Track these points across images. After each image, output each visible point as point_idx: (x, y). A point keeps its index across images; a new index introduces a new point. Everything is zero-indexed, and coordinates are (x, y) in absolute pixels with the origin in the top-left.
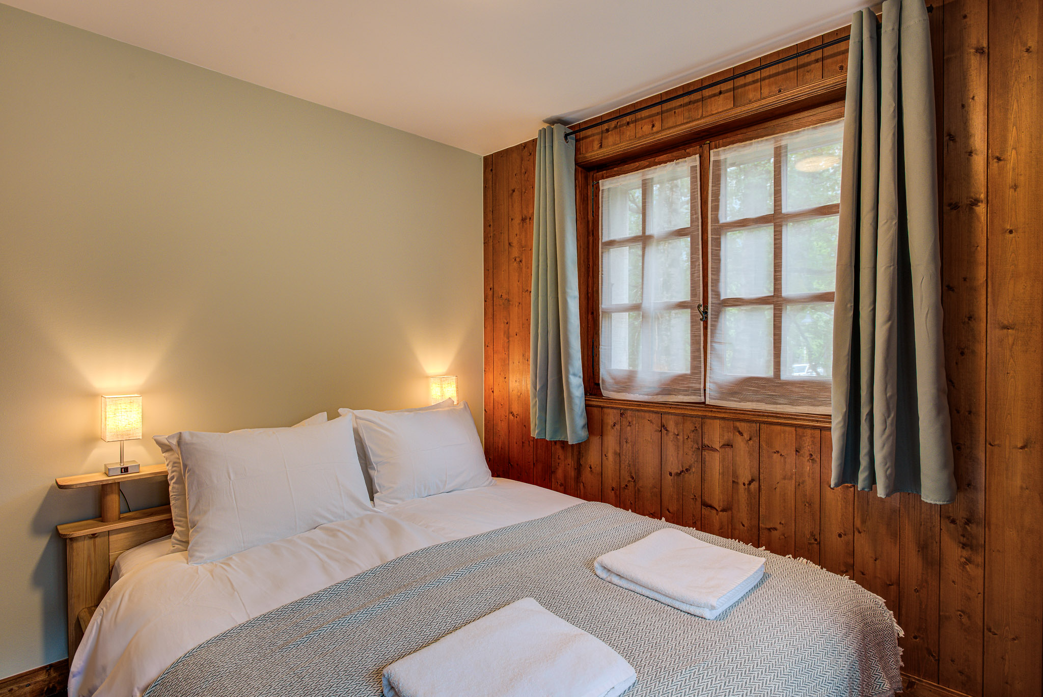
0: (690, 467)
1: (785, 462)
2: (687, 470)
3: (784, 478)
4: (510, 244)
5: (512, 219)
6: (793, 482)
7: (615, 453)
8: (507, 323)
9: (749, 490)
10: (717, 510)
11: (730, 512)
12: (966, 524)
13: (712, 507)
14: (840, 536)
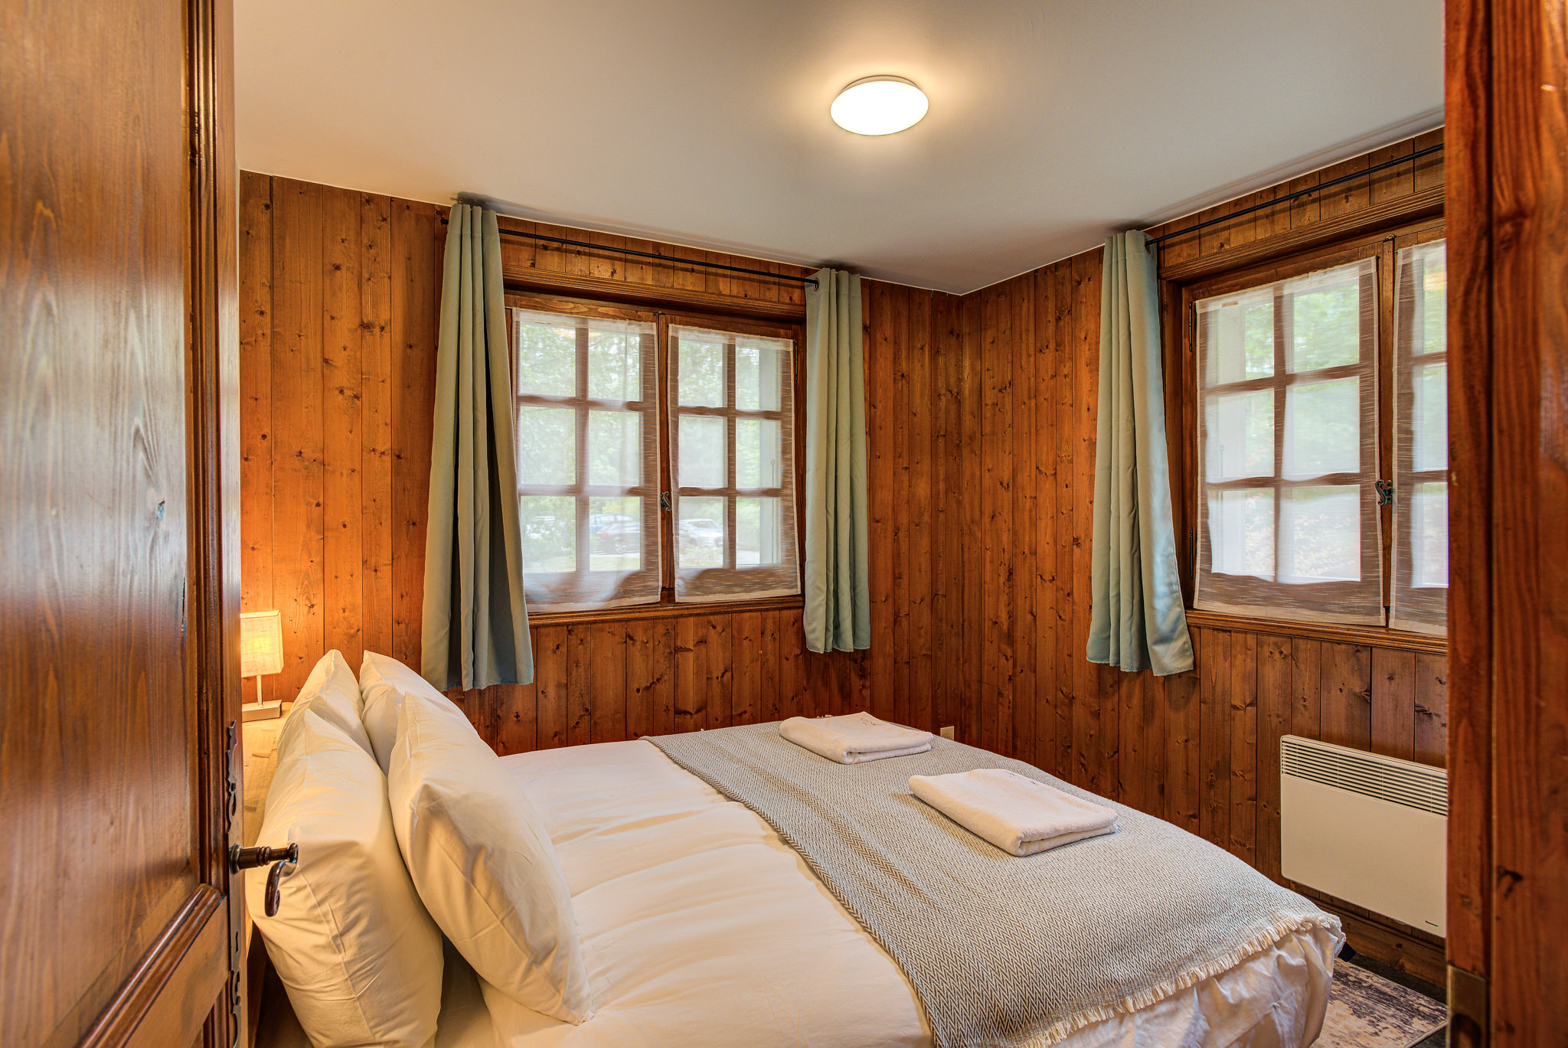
0: (662, 675)
1: (753, 646)
2: (658, 680)
3: (752, 662)
4: (326, 361)
5: (332, 318)
6: (759, 662)
7: (559, 685)
8: (318, 505)
9: (722, 683)
10: (691, 714)
11: (704, 712)
12: (862, 661)
13: (686, 712)
14: (793, 699)
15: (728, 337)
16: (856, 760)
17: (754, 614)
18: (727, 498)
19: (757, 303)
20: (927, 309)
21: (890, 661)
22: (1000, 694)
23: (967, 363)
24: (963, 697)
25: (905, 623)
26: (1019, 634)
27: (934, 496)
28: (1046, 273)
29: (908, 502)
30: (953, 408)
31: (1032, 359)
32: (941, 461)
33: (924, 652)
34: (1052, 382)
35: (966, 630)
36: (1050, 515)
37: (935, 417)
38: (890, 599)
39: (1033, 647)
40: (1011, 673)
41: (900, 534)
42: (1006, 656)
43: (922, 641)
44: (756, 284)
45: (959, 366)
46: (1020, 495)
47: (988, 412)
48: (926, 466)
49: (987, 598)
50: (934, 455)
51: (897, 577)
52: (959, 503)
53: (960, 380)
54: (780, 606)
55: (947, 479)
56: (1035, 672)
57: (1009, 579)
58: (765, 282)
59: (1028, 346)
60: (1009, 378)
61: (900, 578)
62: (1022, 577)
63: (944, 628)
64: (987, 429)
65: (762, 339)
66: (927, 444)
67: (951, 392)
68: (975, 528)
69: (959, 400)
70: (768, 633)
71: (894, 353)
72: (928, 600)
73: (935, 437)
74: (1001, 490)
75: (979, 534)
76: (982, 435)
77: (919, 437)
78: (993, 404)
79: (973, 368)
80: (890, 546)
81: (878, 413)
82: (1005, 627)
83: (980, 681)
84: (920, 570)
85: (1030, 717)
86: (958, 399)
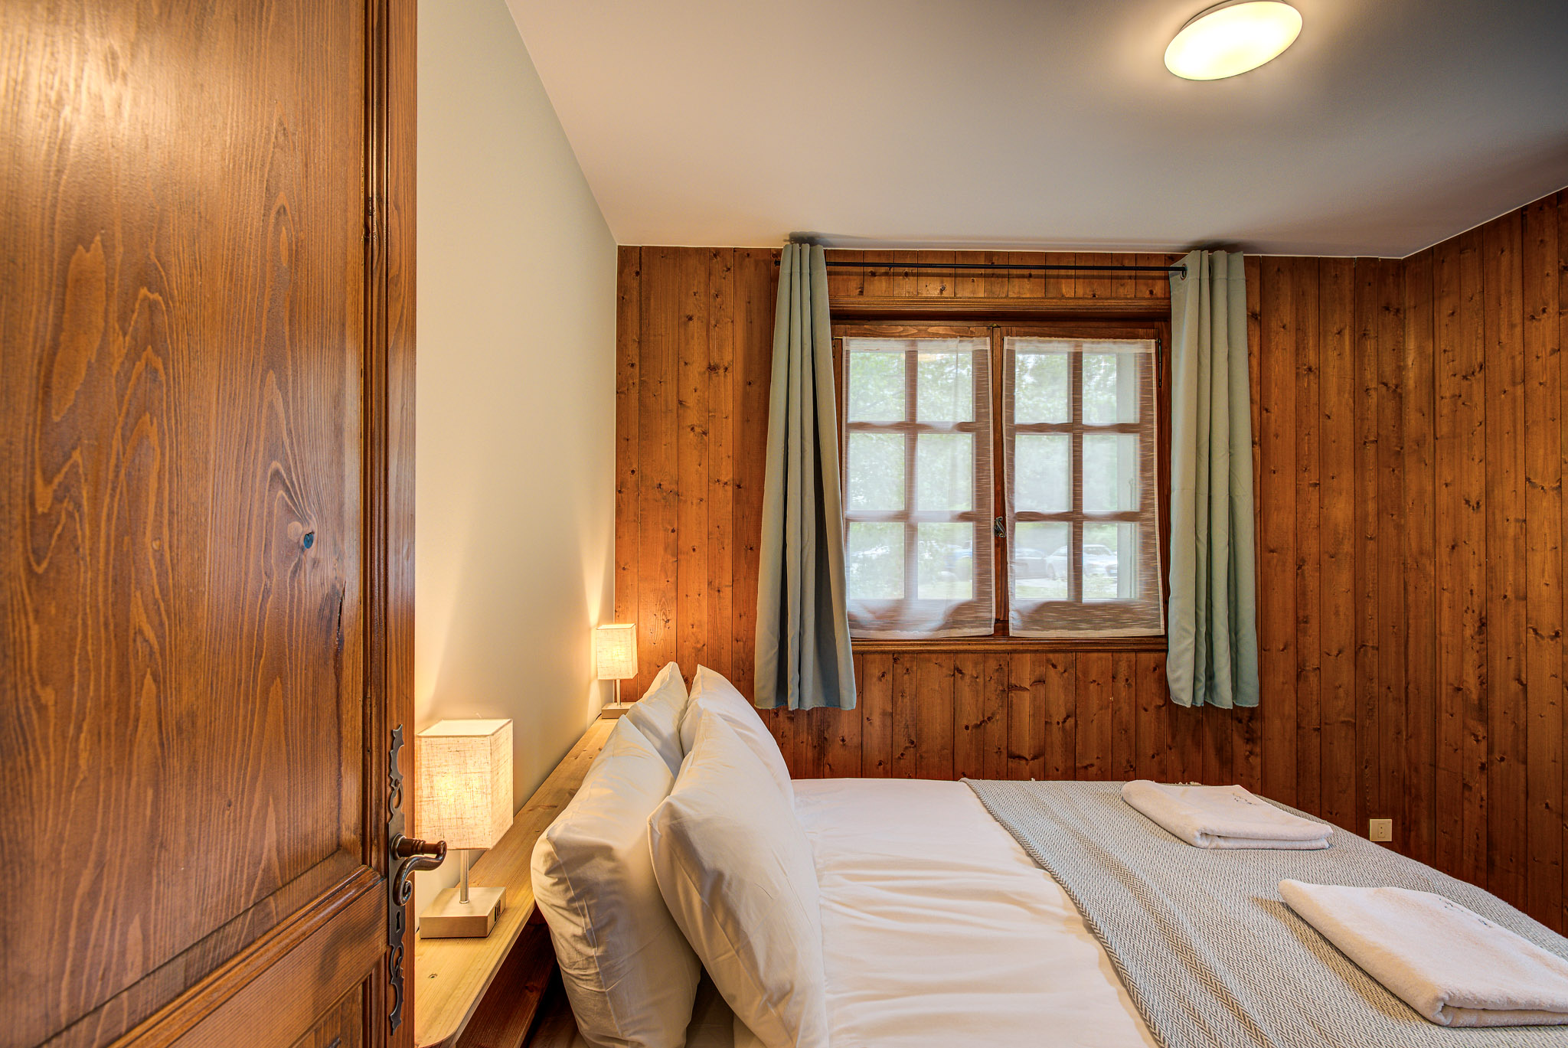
0: (993, 714)
1: (1102, 691)
2: (989, 719)
3: (1101, 709)
4: (680, 402)
5: (686, 364)
6: (1110, 710)
7: (884, 714)
8: (673, 531)
9: (1064, 729)
10: (1027, 760)
11: (1041, 759)
12: (1249, 721)
13: (1020, 757)
14: (1153, 757)
15: (1073, 344)
17: (1104, 655)
18: (1071, 523)
19: (1107, 303)
20: (1347, 284)
21: (1291, 725)
22: (1466, 786)
23: (1411, 345)
24: (1407, 783)
25: (1313, 679)
26: (1497, 706)
27: (1359, 519)
28: (1541, 209)
29: (1319, 526)
30: (1390, 406)
31: (1518, 330)
32: (1371, 474)
33: (1342, 718)
34: (1554, 359)
35: (1411, 695)
36: (1549, 546)
37: (1359, 418)
38: (1292, 648)
39: (1521, 727)
40: (1484, 760)
41: (1305, 567)
42: (1476, 736)
43: (1340, 704)
44: (1106, 281)
45: (1399, 351)
46: (1498, 516)
47: (1445, 408)
48: (1346, 479)
49: (1444, 655)
50: (1359, 466)
51: (1301, 622)
52: (1400, 528)
53: (1400, 369)
54: (1135, 647)
55: (1379, 497)
56: (1525, 762)
57: (1480, 632)
58: (1117, 278)
59: (1510, 313)
60: (1480, 359)
61: (1306, 622)
62: (1503, 628)
63: (1376, 689)
64: (1444, 429)
65: (1114, 342)
66: (1348, 454)
67: (1386, 385)
68: (1425, 561)
69: (1400, 396)
70: (1121, 677)
71: (1297, 343)
72: (1349, 652)
73: (1360, 443)
74: (1466, 512)
75: (1431, 569)
76: (1436, 438)
77: (1334, 445)
78: (1454, 396)
79: (1421, 350)
80: (1290, 582)
81: (1273, 418)
82: (1474, 696)
83: (1434, 765)
84: (1337, 613)
85: (1517, 824)
86: (1397, 393)
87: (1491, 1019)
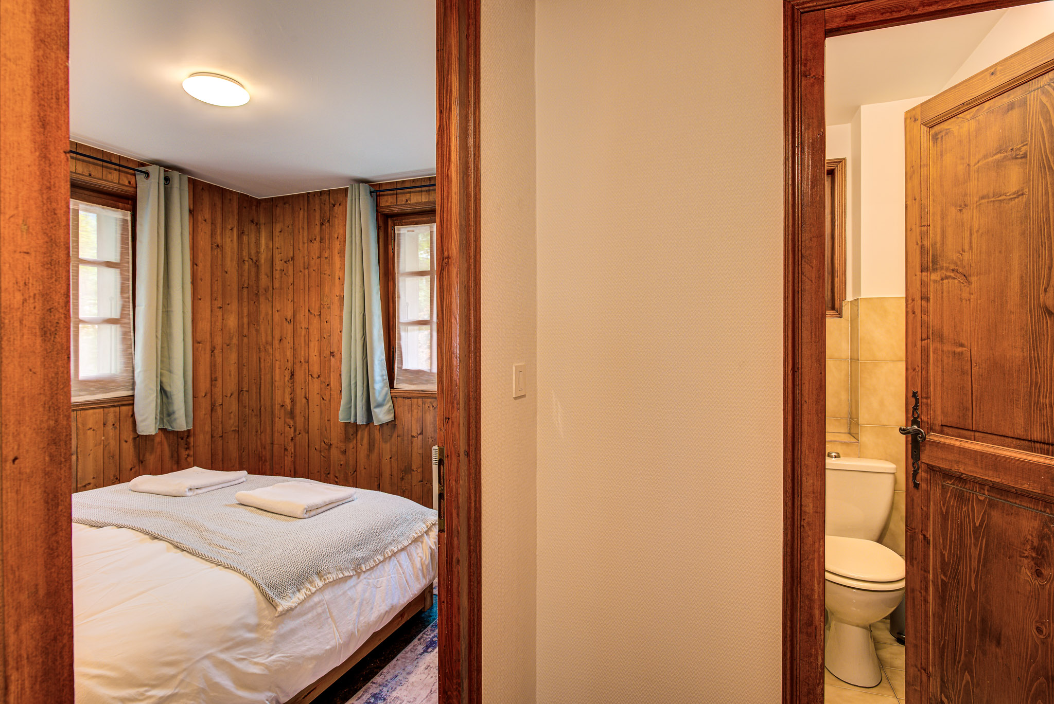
1: (96, 434)
3: (96, 446)
6: (102, 446)
12: (187, 437)
14: (131, 469)
16: (195, 493)
17: (96, 410)
19: (100, 182)
20: (235, 204)
21: (208, 437)
22: (286, 449)
23: (263, 241)
24: (261, 455)
25: (219, 410)
26: (298, 411)
27: (240, 326)
28: (314, 196)
29: (222, 329)
30: (253, 270)
31: (306, 245)
32: (245, 304)
33: (233, 429)
34: (319, 260)
35: (262, 412)
36: (316, 339)
37: (240, 275)
38: (209, 395)
39: (307, 418)
40: (293, 436)
41: (216, 351)
42: (289, 426)
43: (232, 421)
44: (99, 167)
45: (258, 243)
46: (298, 327)
47: (277, 275)
48: (234, 306)
49: (277, 391)
50: (240, 300)
51: (213, 380)
52: (257, 331)
53: (258, 253)
54: (120, 403)
55: (249, 315)
56: (308, 433)
57: (291, 379)
58: (107, 167)
59: (303, 237)
60: (292, 255)
61: (216, 380)
62: (300, 376)
63: (247, 412)
64: (277, 285)
65: (103, 208)
66: (235, 292)
67: (252, 259)
68: (268, 347)
69: (258, 265)
70: (110, 423)
71: (212, 230)
72: (236, 394)
73: (241, 288)
74: (286, 324)
75: (271, 351)
76: (273, 289)
77: (229, 288)
78: (281, 270)
79: (267, 246)
80: (208, 359)
81: (199, 270)
82: (289, 408)
83: (272, 444)
84: (230, 375)
85: (305, 461)
86: (257, 264)
87: (319, 511)
